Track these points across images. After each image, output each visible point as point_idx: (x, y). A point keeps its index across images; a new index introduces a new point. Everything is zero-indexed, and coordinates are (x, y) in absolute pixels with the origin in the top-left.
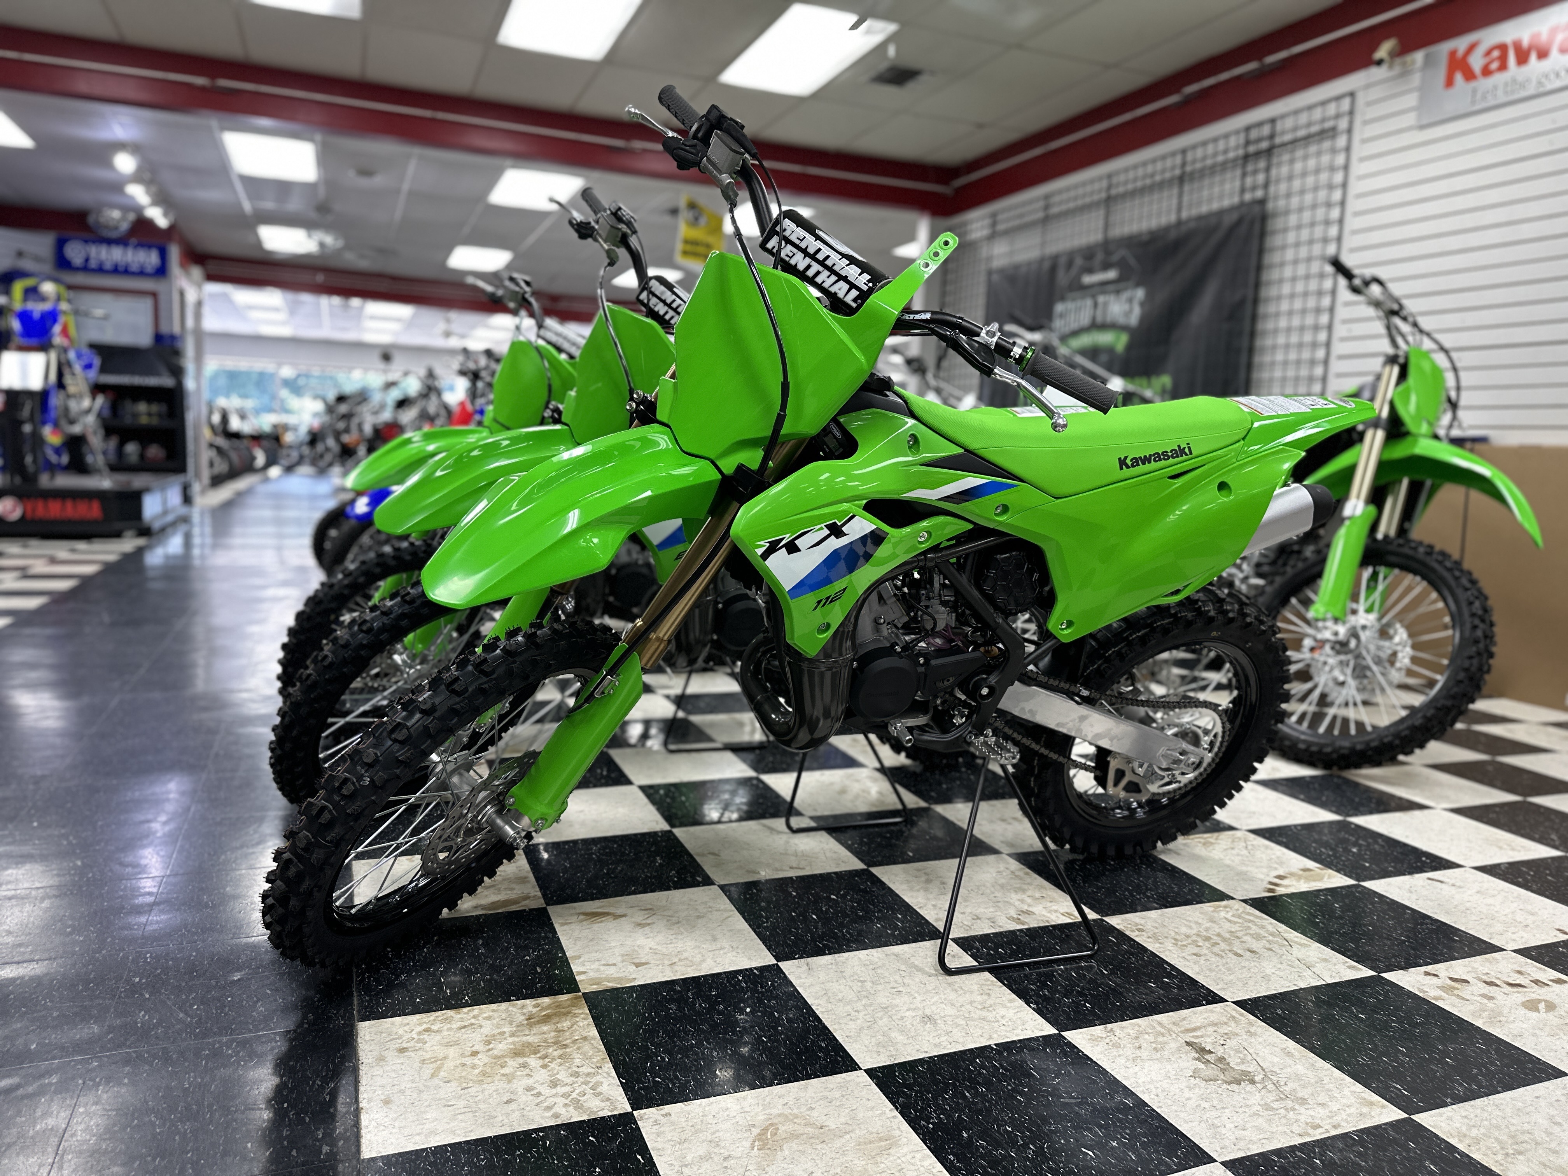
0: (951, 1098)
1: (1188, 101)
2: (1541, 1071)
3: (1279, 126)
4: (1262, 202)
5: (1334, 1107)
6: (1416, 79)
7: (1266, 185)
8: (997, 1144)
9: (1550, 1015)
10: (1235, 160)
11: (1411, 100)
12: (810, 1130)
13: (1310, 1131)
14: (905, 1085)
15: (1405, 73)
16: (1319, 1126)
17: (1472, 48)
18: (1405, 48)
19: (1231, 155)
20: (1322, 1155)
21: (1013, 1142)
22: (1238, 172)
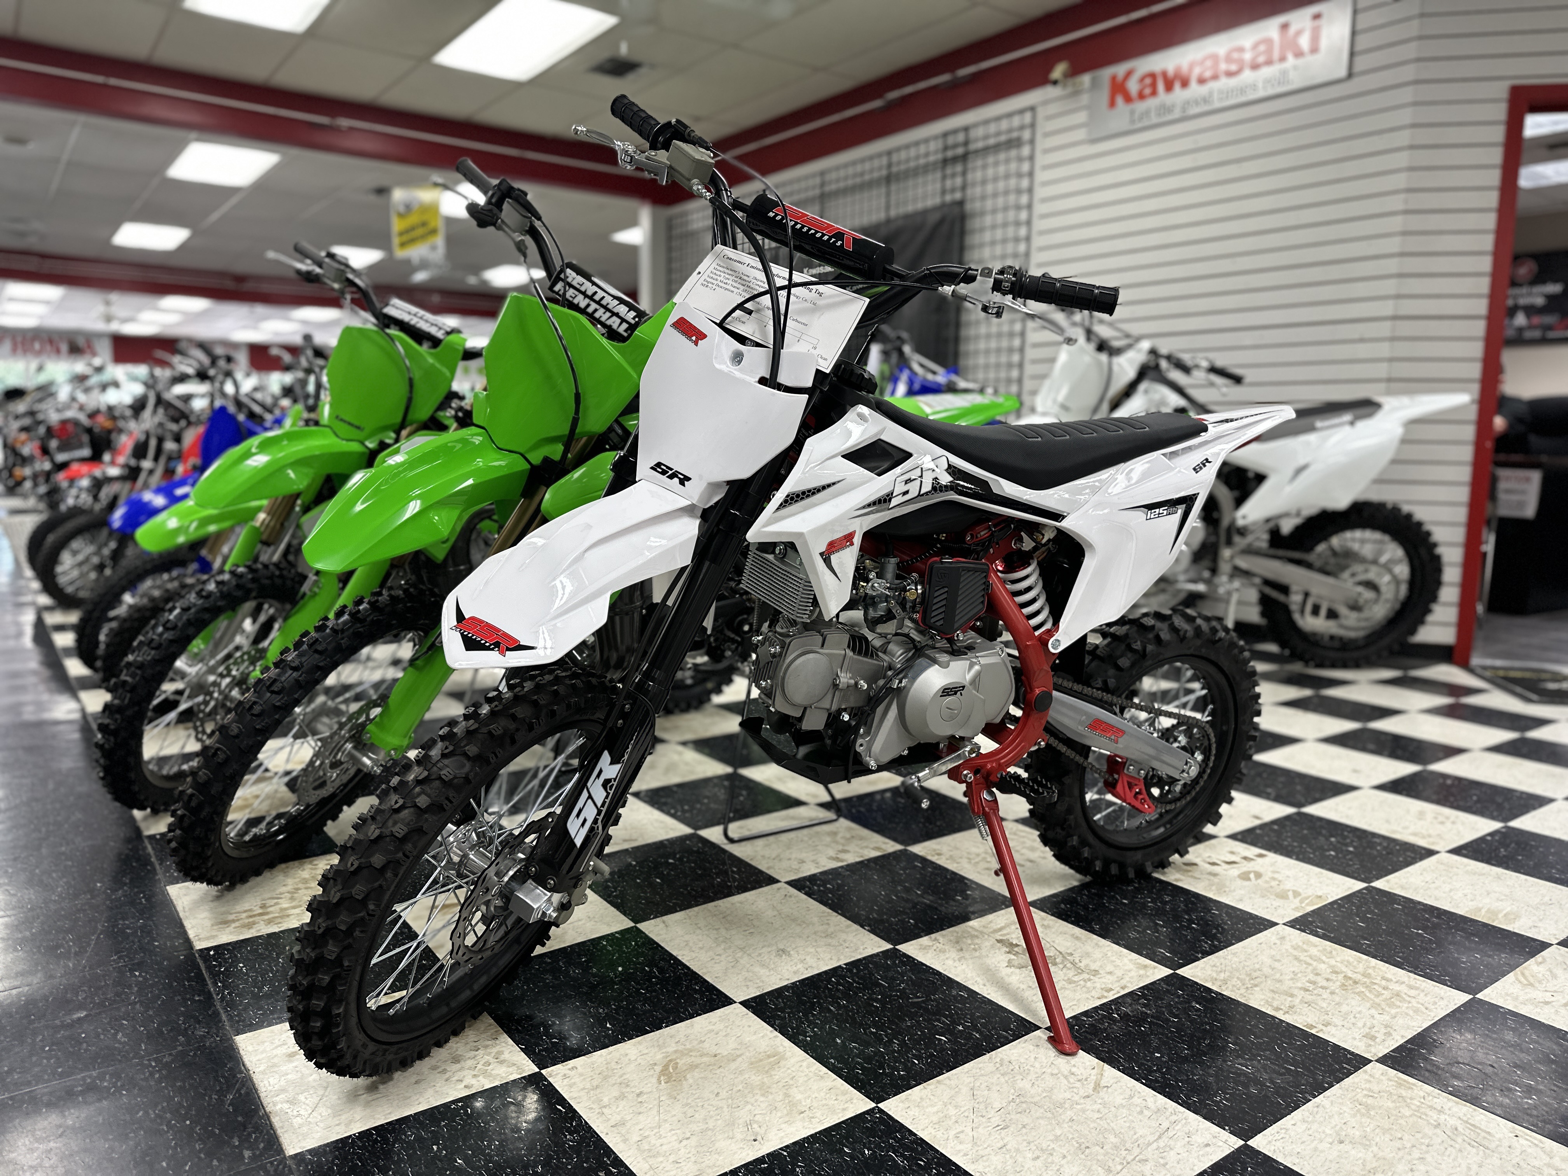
0: (819, 1013)
1: (891, 106)
2: (1260, 924)
3: (973, 134)
4: (961, 203)
5: (1119, 973)
6: (1085, 99)
7: (964, 188)
8: (867, 1045)
9: (1259, 881)
10: (935, 163)
11: (1081, 117)
12: (705, 1059)
13: (1106, 994)
14: (777, 1009)
15: (1076, 93)
16: (1111, 990)
17: (1129, 74)
18: (1075, 71)
19: (932, 158)
20: (1117, 1010)
21: (879, 1039)
22: (939, 175)
